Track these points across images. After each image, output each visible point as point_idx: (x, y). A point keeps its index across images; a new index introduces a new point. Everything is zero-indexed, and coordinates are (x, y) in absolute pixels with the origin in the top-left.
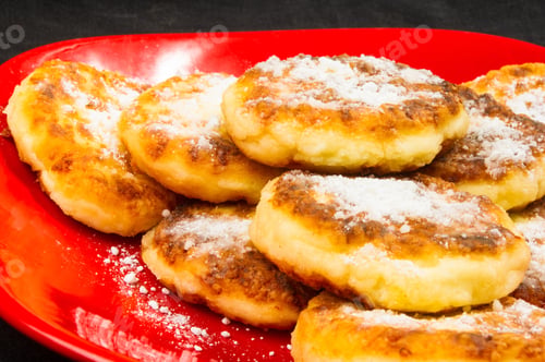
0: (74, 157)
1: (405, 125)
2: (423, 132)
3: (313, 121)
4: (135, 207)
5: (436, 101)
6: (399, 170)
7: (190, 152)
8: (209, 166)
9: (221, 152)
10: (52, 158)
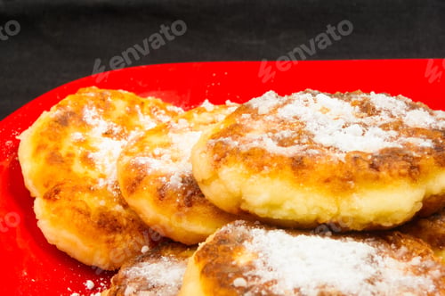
0: (65, 186)
1: (366, 177)
2: (390, 186)
3: (261, 167)
4: (113, 242)
5: (423, 149)
6: (359, 229)
7: (159, 190)
8: (173, 206)
9: (190, 192)
10: (46, 186)
